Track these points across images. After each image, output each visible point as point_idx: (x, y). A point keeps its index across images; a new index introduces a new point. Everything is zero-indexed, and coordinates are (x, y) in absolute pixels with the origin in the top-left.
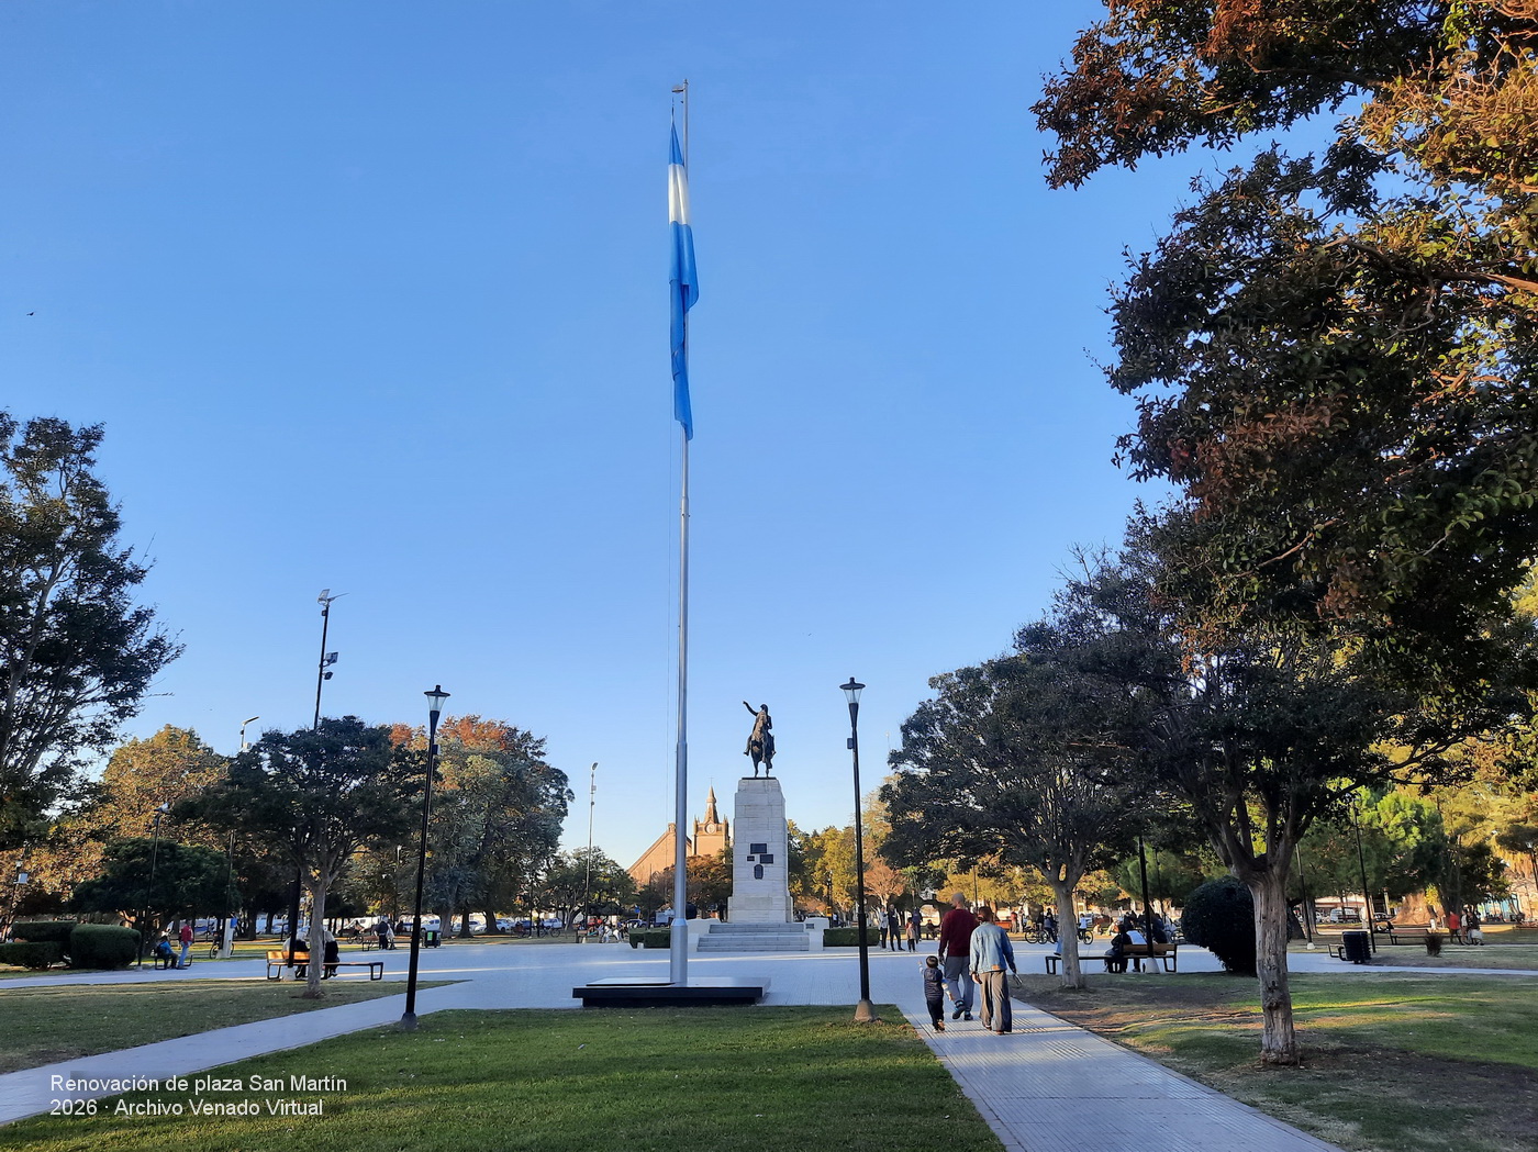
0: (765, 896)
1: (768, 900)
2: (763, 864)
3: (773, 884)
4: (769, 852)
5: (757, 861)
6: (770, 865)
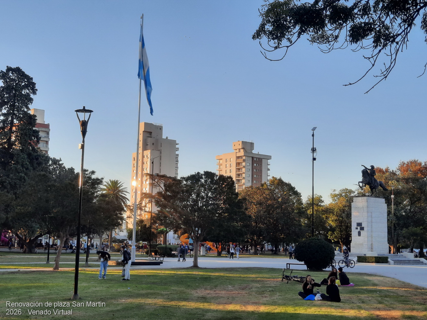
0: (361, 243)
1: (362, 244)
2: (361, 231)
3: (364, 238)
4: (363, 226)
5: (359, 230)
6: (363, 231)
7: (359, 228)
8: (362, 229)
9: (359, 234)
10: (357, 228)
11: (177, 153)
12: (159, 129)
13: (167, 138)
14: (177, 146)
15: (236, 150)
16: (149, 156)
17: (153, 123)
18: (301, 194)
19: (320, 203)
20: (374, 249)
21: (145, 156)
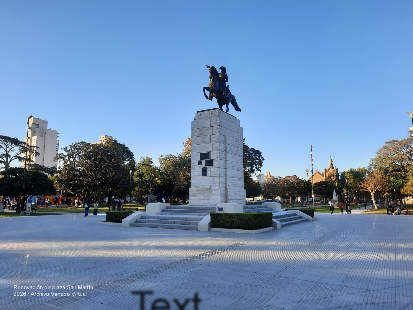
0: (208, 187)
1: (210, 190)
2: (207, 167)
3: (213, 179)
4: (211, 158)
5: (204, 165)
6: (212, 166)
7: (204, 162)
8: (210, 163)
9: (205, 172)
10: (200, 163)
11: (58, 139)
12: (45, 122)
13: (50, 129)
14: (58, 135)
15: (102, 140)
16: (36, 140)
17: (40, 118)
18: (133, 153)
19: (150, 164)
20: (229, 198)
21: (33, 141)
